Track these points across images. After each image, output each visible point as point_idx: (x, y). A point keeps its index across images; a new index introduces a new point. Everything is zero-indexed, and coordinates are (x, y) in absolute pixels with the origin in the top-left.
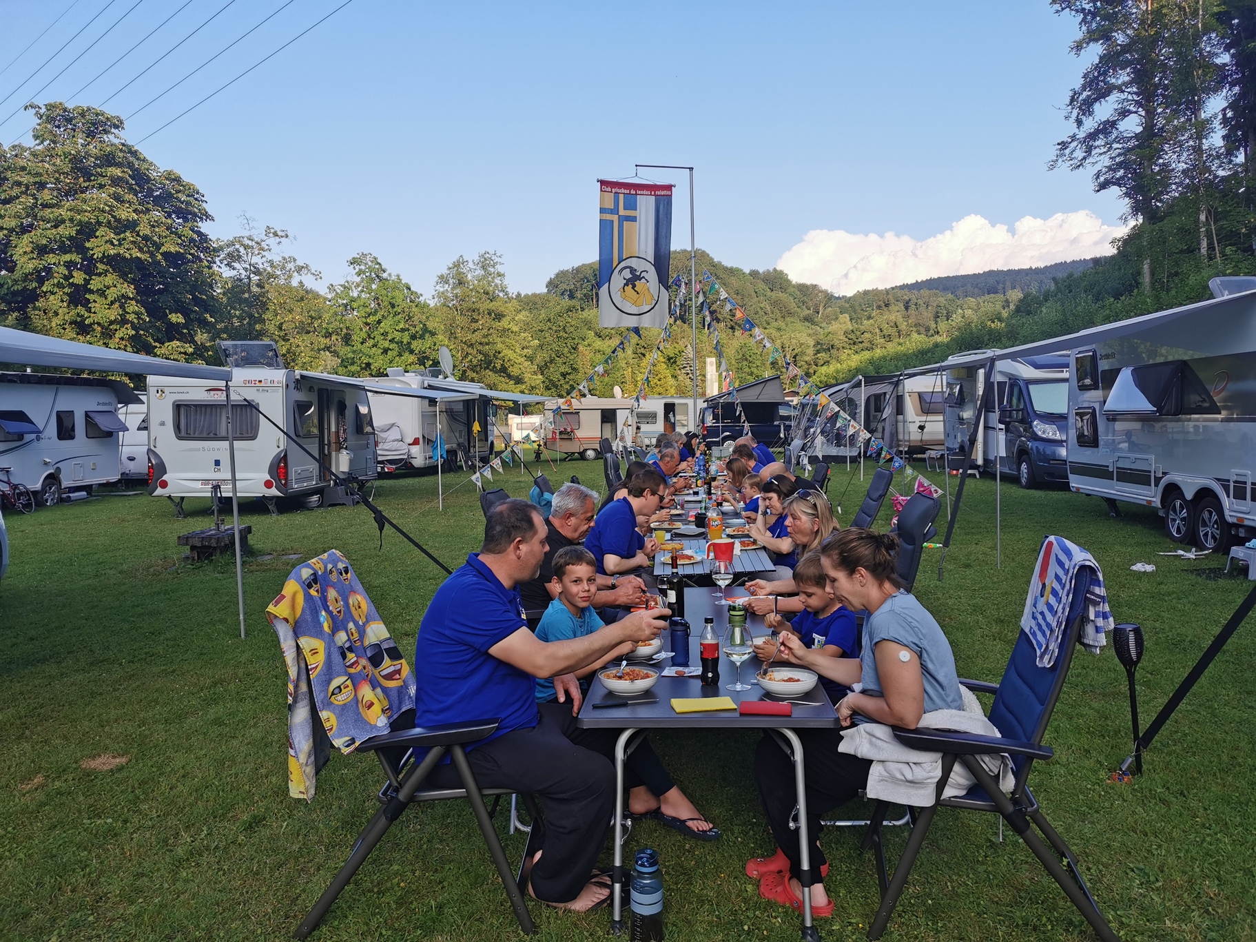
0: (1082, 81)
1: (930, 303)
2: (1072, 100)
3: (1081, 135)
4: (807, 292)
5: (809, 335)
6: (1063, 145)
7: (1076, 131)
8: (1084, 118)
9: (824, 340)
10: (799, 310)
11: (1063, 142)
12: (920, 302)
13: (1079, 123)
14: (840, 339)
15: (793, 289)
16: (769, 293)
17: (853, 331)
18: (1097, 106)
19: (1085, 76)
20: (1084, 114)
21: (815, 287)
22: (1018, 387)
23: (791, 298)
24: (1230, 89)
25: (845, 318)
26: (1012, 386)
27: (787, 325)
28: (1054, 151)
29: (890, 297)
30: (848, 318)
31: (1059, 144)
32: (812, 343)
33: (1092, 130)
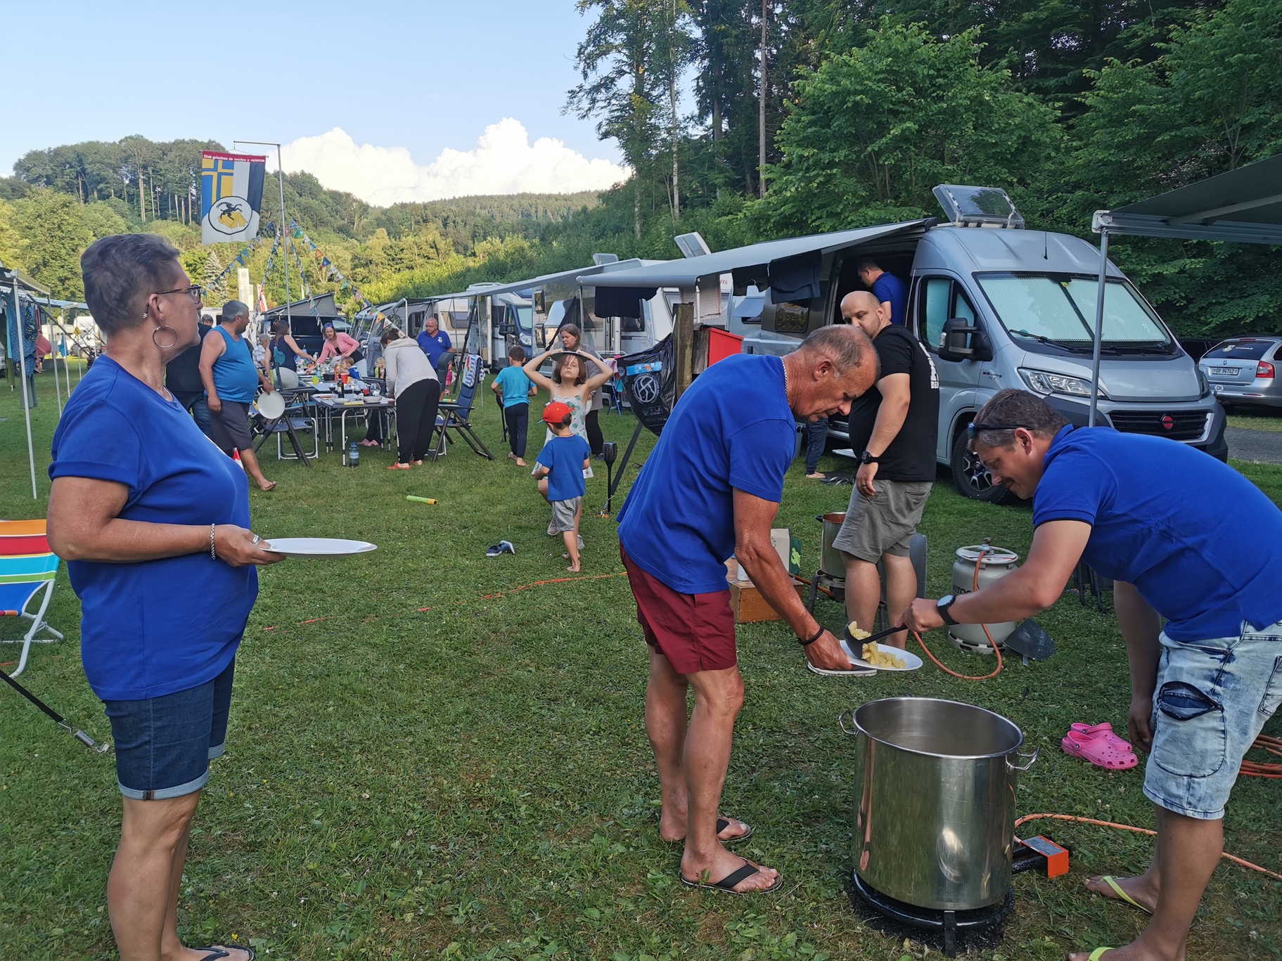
0: (586, 37)
1: (468, 222)
2: (580, 53)
3: (587, 87)
4: (339, 200)
5: (346, 249)
6: (573, 93)
7: (582, 81)
8: (589, 71)
9: (363, 255)
10: (332, 219)
11: (572, 91)
12: (458, 219)
13: (586, 75)
14: (378, 255)
15: (324, 196)
16: (297, 198)
17: (391, 247)
18: (599, 61)
19: (589, 32)
20: (589, 67)
21: (348, 195)
22: (511, 310)
23: (324, 206)
24: (701, 62)
25: (382, 232)
26: (508, 309)
27: (319, 234)
28: (565, 97)
29: (429, 212)
30: (386, 233)
31: (569, 92)
32: (349, 257)
33: (596, 84)
